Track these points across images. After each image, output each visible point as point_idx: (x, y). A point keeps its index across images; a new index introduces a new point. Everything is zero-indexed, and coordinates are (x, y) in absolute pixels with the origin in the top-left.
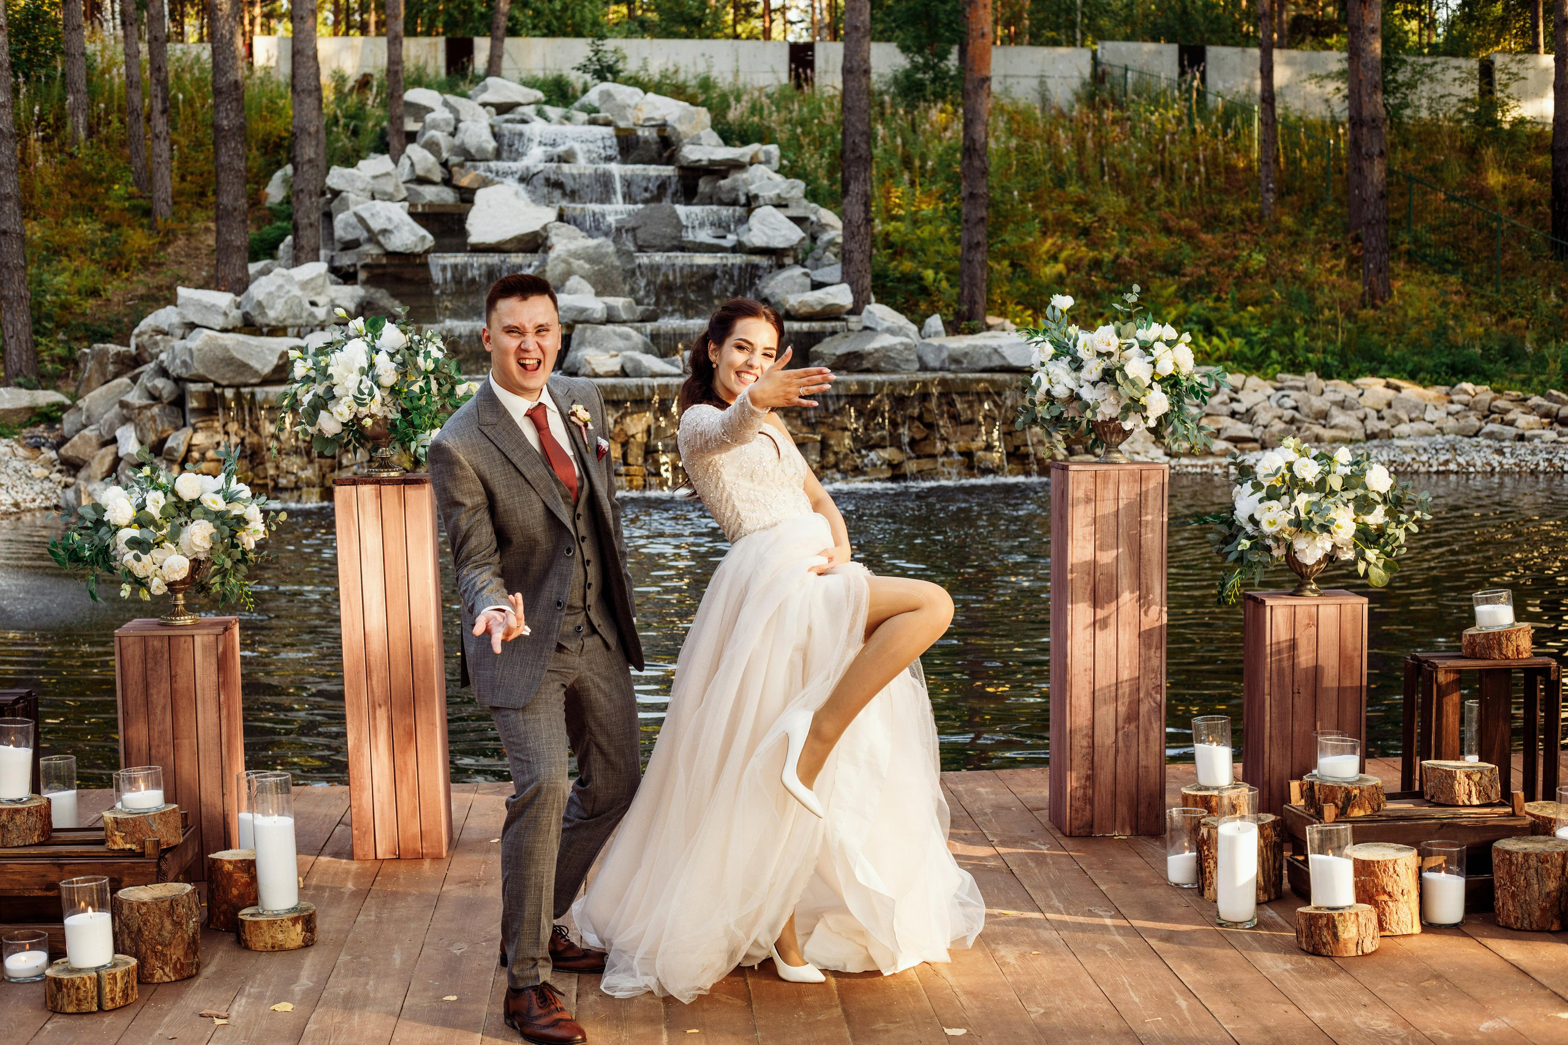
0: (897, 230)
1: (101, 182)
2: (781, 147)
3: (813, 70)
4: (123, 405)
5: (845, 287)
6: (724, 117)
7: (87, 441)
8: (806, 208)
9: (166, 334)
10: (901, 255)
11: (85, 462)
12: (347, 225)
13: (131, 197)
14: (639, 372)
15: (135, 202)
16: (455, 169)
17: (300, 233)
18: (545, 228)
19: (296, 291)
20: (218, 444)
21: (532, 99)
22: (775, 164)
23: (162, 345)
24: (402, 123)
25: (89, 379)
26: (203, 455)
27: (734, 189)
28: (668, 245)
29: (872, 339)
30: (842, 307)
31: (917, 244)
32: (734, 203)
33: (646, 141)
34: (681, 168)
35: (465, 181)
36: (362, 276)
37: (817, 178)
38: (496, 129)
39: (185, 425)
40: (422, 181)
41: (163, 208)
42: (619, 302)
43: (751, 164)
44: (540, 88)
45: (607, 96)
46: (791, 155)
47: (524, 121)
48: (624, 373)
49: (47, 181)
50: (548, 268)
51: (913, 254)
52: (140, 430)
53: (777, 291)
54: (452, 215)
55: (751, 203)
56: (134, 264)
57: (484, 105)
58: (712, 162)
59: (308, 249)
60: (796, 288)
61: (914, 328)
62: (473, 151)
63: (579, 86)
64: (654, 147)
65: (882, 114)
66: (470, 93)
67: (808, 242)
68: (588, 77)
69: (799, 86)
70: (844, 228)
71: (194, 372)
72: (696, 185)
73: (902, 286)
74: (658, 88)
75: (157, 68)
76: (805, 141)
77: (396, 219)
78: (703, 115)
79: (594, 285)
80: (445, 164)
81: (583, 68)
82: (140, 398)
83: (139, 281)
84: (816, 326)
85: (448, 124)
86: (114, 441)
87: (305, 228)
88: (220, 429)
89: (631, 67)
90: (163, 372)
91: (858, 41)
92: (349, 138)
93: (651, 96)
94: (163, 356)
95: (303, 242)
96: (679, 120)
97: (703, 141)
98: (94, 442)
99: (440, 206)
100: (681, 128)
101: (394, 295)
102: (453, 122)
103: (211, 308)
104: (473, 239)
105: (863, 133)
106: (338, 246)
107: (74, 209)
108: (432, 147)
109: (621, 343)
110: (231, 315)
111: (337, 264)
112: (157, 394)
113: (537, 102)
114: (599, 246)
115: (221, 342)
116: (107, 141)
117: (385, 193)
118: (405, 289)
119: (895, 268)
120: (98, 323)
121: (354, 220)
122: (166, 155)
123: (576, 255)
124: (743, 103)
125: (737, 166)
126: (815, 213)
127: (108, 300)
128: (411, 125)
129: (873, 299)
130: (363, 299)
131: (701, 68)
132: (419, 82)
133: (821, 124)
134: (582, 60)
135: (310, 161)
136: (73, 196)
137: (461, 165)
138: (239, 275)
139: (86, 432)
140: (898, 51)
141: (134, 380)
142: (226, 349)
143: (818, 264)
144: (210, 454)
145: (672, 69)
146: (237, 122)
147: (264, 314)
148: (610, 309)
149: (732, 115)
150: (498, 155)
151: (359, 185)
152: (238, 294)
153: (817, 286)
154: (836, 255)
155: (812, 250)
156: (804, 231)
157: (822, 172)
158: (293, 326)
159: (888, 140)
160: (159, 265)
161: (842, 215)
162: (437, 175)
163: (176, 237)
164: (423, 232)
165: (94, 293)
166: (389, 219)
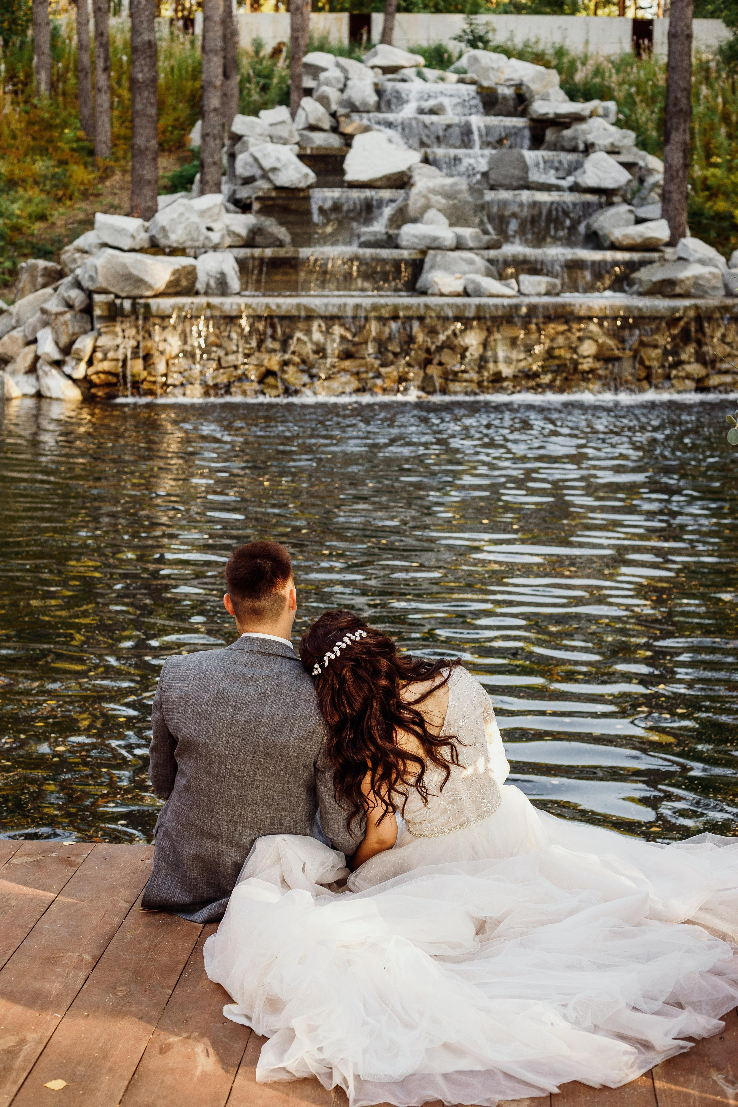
0: (714, 176)
1: (56, 126)
2: (618, 104)
3: (651, 40)
4: (44, 311)
5: (664, 223)
6: (572, 78)
7: (14, 341)
8: (636, 154)
9: (86, 252)
10: (716, 196)
11: (12, 358)
12: (246, 163)
13: (78, 140)
14: (478, 293)
15: (81, 144)
16: (342, 119)
17: (206, 170)
18: (410, 169)
19: (195, 218)
20: (118, 346)
21: (413, 63)
22: (613, 118)
23: (79, 262)
24: (301, 81)
25: (23, 288)
26: (105, 354)
27: (575, 138)
28: (515, 184)
29: (685, 268)
30: (660, 240)
31: (730, 187)
32: (574, 150)
33: (505, 98)
34: (532, 120)
35: (348, 129)
36: (256, 206)
37: (647, 130)
38: (380, 87)
39: (92, 329)
40: (313, 128)
41: (103, 149)
42: (468, 233)
43: (591, 116)
44: (423, 55)
45: (475, 60)
46: (626, 111)
47: (404, 80)
48: (466, 293)
49: (13, 126)
50: (410, 202)
51: (727, 196)
52: (56, 332)
53: (606, 225)
54: (336, 157)
55: (589, 148)
56: (76, 194)
57: (373, 68)
58: (558, 116)
59: (211, 183)
60: (622, 223)
61: (722, 259)
62: (358, 104)
63: (456, 54)
64: (511, 103)
65: (707, 78)
66: (364, 57)
67: (635, 184)
68: (463, 45)
69: (638, 55)
70: (666, 171)
71: (98, 285)
72: (543, 135)
73: (715, 223)
74: (521, 56)
75: (100, 34)
76: (638, 99)
77: (284, 159)
78: (554, 77)
79: (449, 217)
80: (334, 115)
81: (459, 39)
82: (57, 306)
83: (80, 209)
84: (636, 256)
85: (338, 81)
86: (35, 341)
87: (209, 166)
88: (120, 334)
89: (498, 38)
90: (78, 284)
91: (682, 9)
92: (259, 93)
93: (513, 61)
94: (78, 271)
95: (208, 177)
96: (533, 80)
97: (551, 98)
98: (20, 342)
99: (327, 149)
100: (533, 87)
101: (281, 224)
102: (343, 80)
103: (121, 231)
104: (349, 177)
105: (685, 90)
106: (240, 182)
107: (33, 149)
108: (324, 100)
109: (466, 267)
110: (138, 238)
111: (238, 196)
112: (71, 303)
113: (417, 66)
114: (454, 184)
115: (121, 260)
116: (64, 94)
117: (280, 138)
118: (292, 218)
119: (711, 207)
120: (43, 242)
121: (251, 160)
122: (106, 105)
123: (435, 192)
124: (588, 67)
125: (578, 118)
126: (644, 159)
127: (53, 224)
128: (308, 82)
129: (688, 232)
130: (254, 225)
131: (557, 39)
132: (322, 48)
133: (655, 85)
134: (459, 32)
135: (215, 110)
136: (34, 138)
137: (347, 116)
138: (149, 204)
139: (14, 333)
140: (723, 25)
141: (56, 290)
142: (125, 266)
143: (643, 202)
144: (111, 355)
145: (533, 40)
146: (149, 75)
147: (166, 237)
148: (459, 238)
149: (579, 77)
150: (378, 108)
151: (258, 130)
152: (147, 219)
153: (639, 221)
154: (659, 195)
155: (639, 190)
156: (631, 174)
157: (651, 125)
158: (191, 248)
159: (711, 99)
160: (98, 195)
161: (665, 161)
162: (327, 123)
163: (113, 173)
164: (307, 170)
165: (42, 217)
166: (278, 159)
